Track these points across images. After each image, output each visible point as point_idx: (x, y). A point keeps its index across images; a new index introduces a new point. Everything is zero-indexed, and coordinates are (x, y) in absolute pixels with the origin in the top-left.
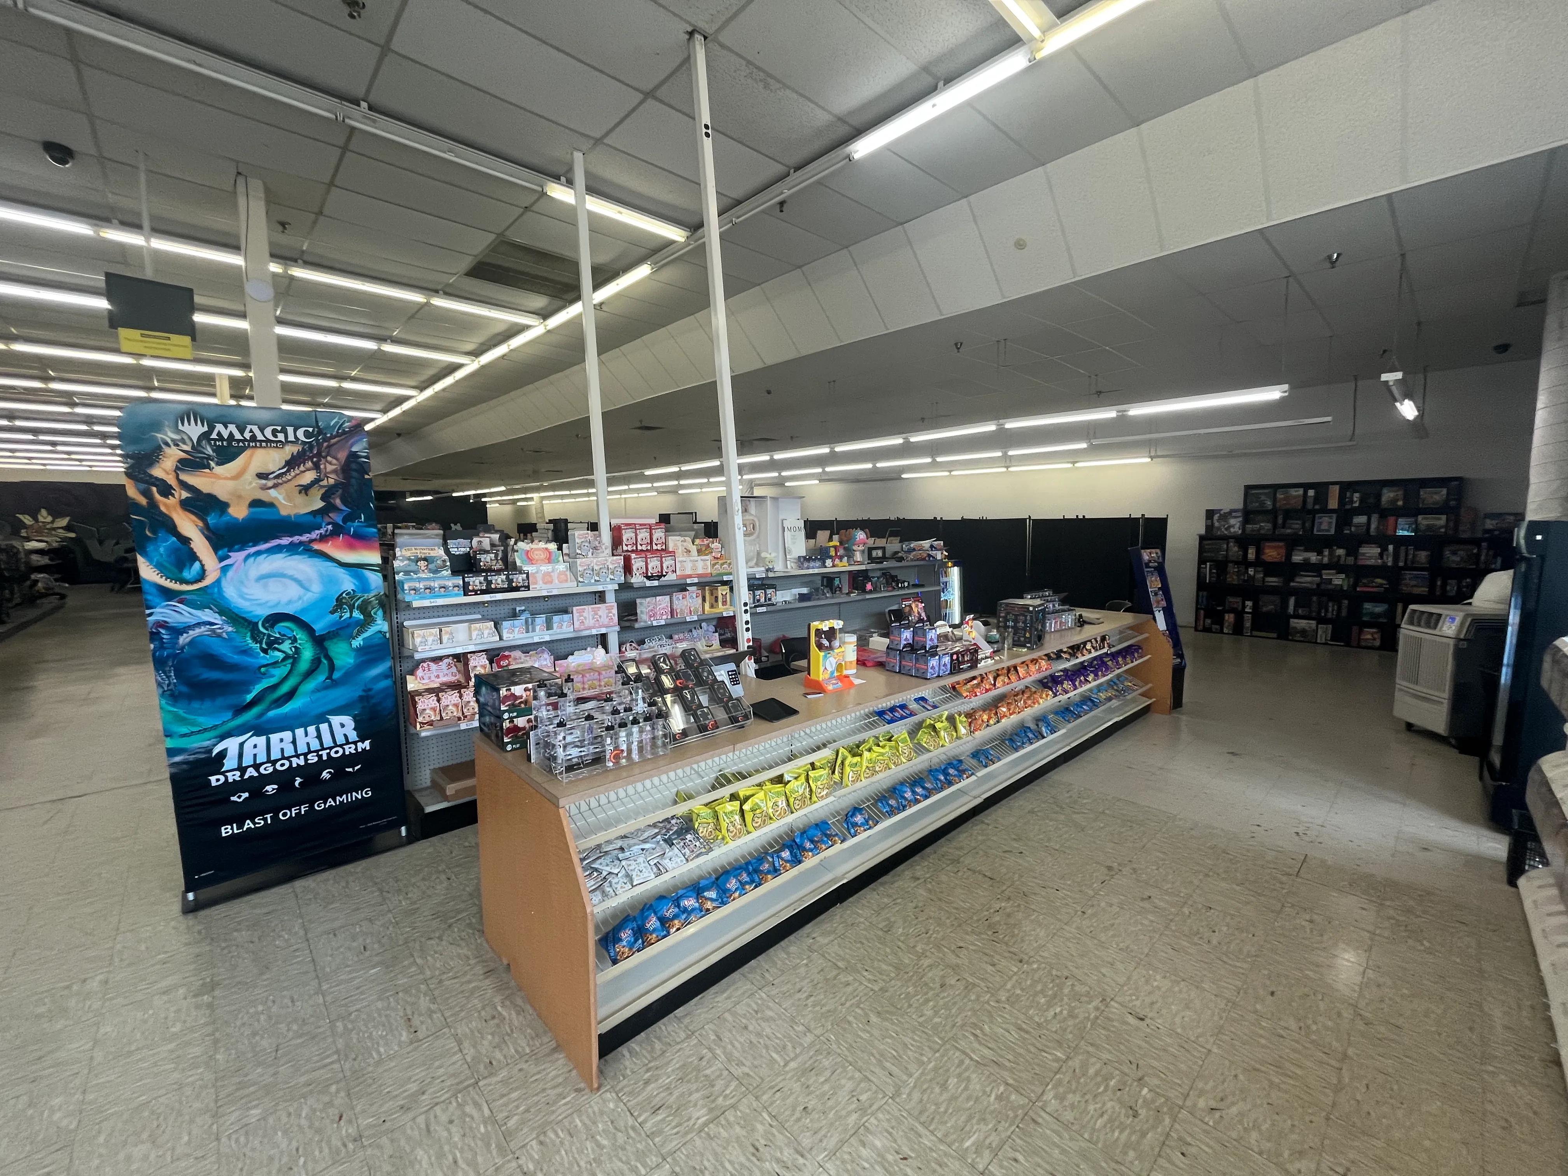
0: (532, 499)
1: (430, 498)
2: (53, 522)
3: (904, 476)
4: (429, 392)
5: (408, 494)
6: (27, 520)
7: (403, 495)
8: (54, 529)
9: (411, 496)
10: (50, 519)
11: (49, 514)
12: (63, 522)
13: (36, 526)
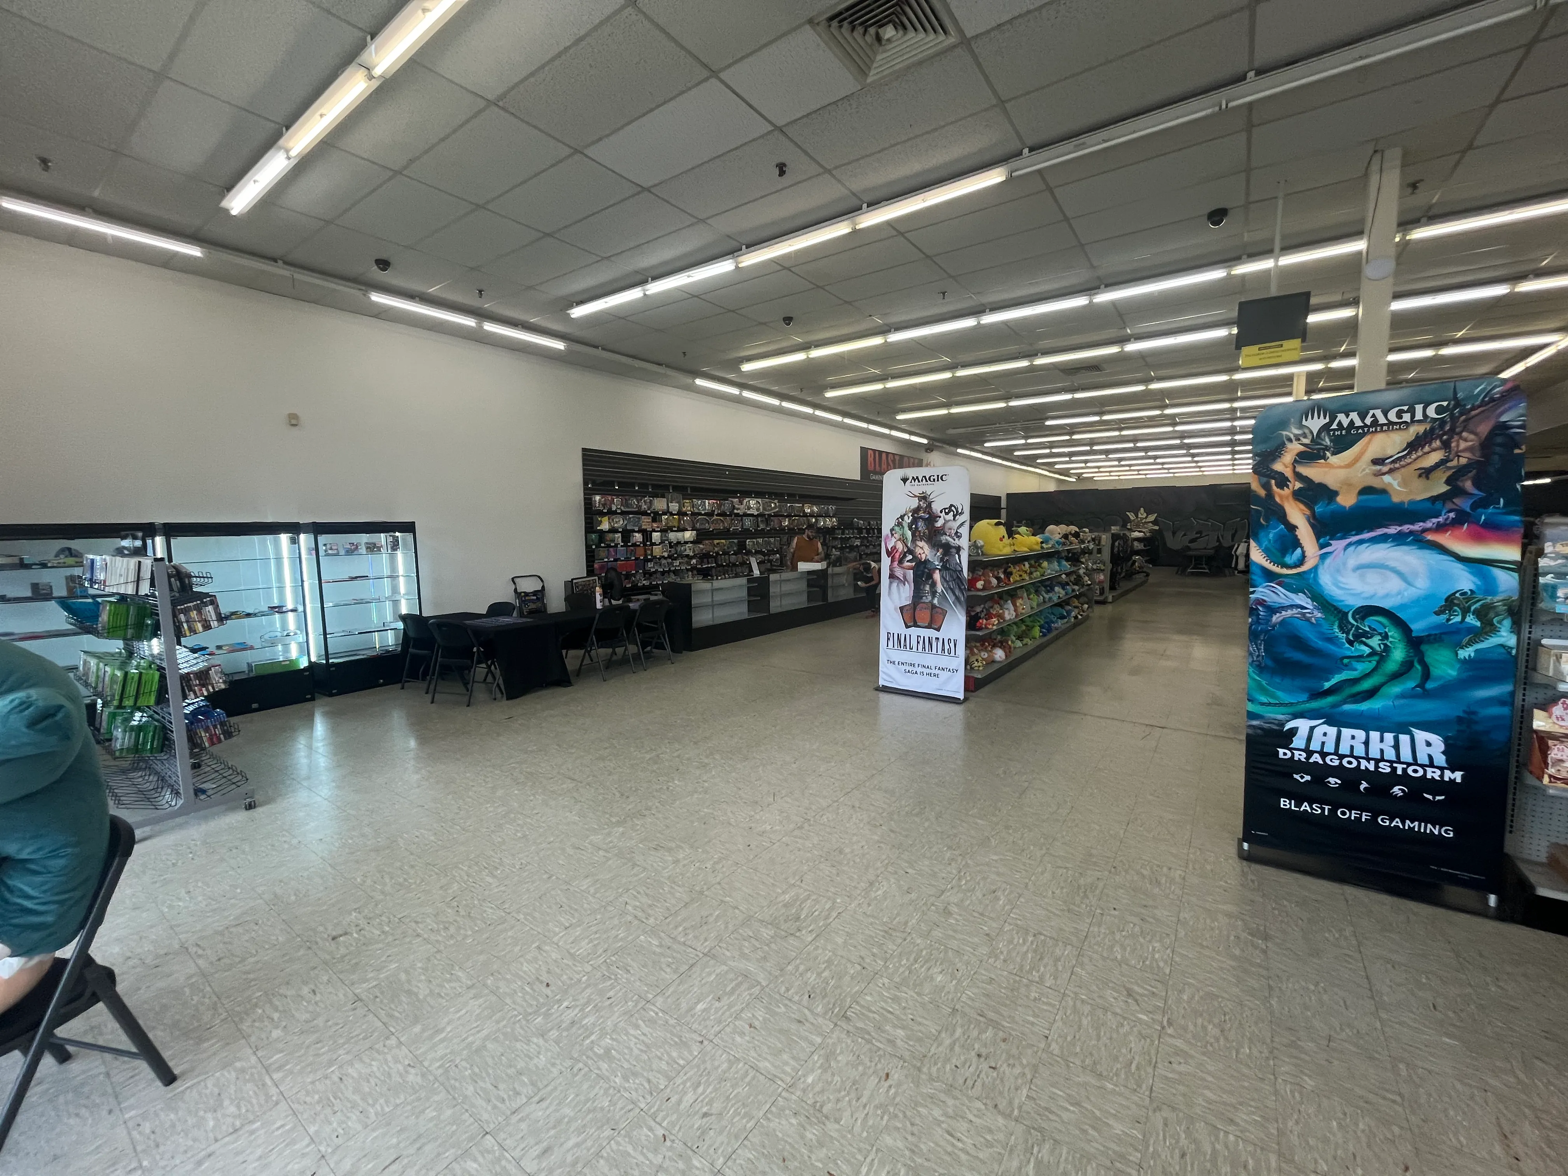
2: (1146, 518)
6: (1132, 516)
8: (1147, 523)
9: (1529, 478)
10: (1145, 515)
11: (1145, 511)
12: (1152, 518)
13: (1136, 521)
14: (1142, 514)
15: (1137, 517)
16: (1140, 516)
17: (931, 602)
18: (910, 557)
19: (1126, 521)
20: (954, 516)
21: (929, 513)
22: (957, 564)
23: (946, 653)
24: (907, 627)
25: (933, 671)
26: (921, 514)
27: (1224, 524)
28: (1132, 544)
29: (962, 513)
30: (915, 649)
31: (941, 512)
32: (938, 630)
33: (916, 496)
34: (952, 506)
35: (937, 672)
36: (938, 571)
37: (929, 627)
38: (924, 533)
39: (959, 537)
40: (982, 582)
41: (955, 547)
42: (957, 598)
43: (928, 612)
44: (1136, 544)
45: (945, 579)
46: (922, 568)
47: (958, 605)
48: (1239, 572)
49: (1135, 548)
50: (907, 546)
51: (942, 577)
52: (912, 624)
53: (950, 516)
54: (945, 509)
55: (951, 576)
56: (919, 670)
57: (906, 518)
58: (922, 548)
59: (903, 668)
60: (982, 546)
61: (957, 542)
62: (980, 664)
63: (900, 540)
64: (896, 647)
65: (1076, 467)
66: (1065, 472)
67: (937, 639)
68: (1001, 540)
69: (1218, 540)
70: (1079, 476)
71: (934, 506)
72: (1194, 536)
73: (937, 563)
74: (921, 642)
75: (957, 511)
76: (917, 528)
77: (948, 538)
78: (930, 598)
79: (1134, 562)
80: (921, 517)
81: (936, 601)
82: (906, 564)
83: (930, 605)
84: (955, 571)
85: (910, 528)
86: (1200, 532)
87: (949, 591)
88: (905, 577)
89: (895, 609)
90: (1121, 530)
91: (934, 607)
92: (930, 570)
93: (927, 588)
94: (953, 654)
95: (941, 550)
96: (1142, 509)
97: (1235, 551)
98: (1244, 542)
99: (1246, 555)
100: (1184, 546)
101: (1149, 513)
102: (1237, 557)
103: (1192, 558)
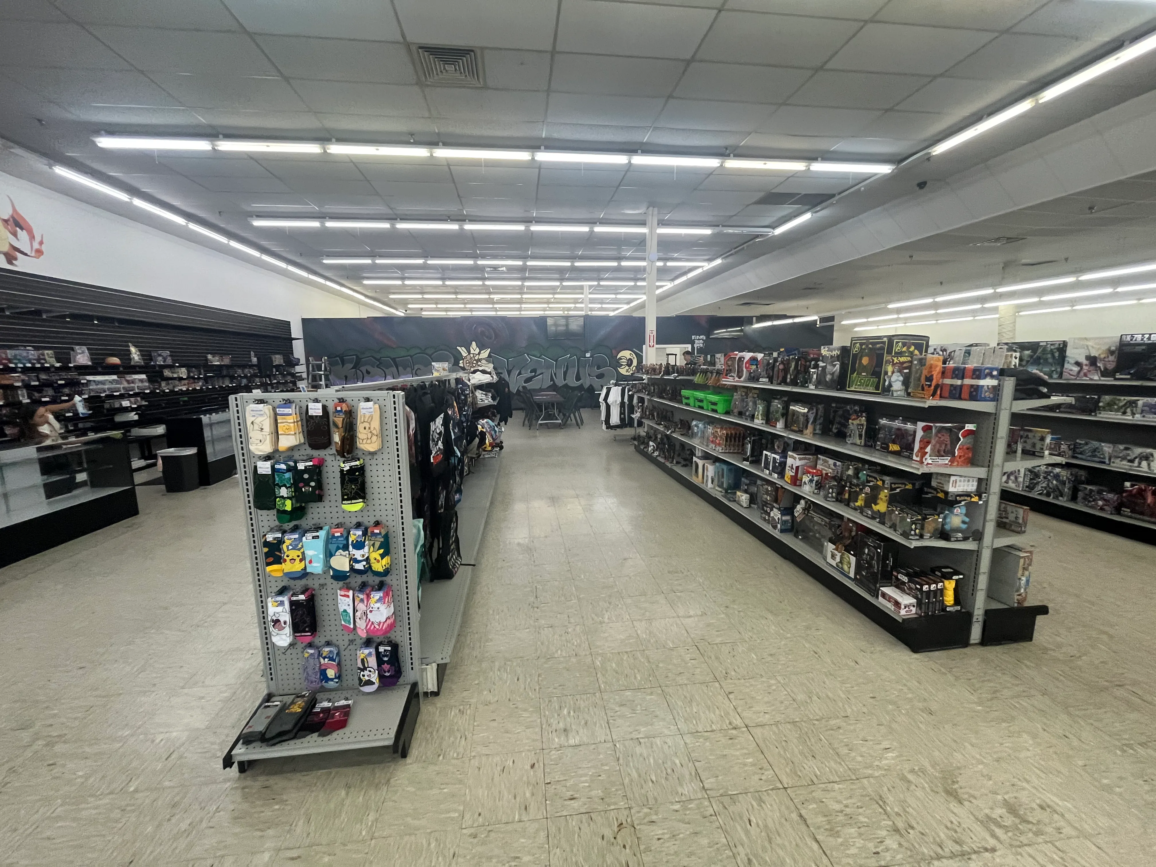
2: (479, 354)
6: (463, 351)
8: (479, 360)
9: (758, 322)
10: (478, 350)
11: (477, 346)
12: (485, 354)
13: (468, 357)
14: (474, 348)
15: (469, 353)
16: (472, 351)
19: (457, 358)
27: (556, 361)
28: (475, 398)
44: (479, 394)
48: (611, 427)
49: (480, 404)
69: (552, 379)
72: (529, 374)
79: (483, 435)
86: (534, 371)
90: (451, 371)
96: (474, 343)
97: (606, 399)
98: (616, 385)
99: (622, 404)
100: (524, 387)
101: (482, 347)
102: (608, 407)
103: (539, 406)
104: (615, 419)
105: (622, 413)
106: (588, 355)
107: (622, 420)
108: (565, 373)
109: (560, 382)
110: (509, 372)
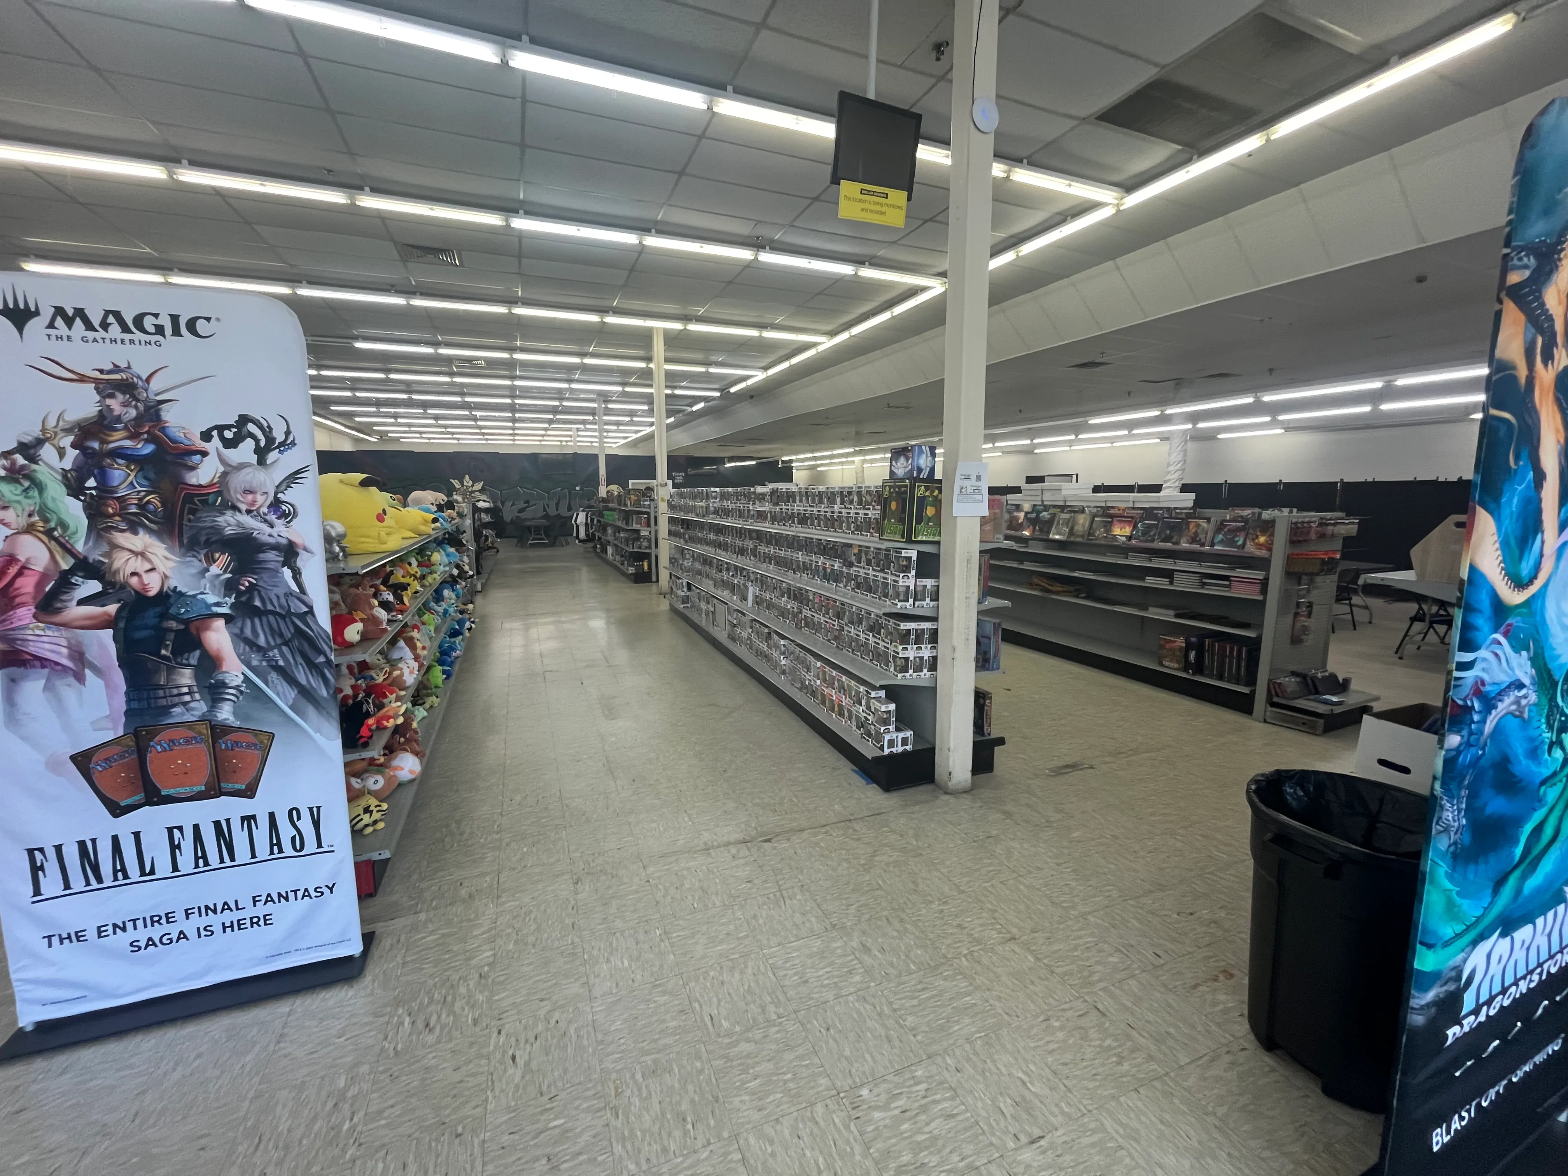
0: (853, 462)
1: (754, 462)
2: (472, 486)
3: (1219, 436)
4: (844, 336)
5: (726, 460)
6: (456, 483)
7: (720, 461)
8: (473, 492)
9: (729, 462)
10: (471, 483)
11: (470, 479)
12: (479, 486)
13: (462, 489)
14: (467, 481)
15: (463, 485)
16: (465, 484)
17: (207, 720)
18: (94, 587)
19: (451, 489)
20: (261, 453)
21: (152, 439)
22: (289, 594)
23: (288, 850)
24: (117, 810)
25: (250, 912)
26: (119, 440)
27: (548, 493)
29: (285, 445)
30: (164, 867)
31: (206, 436)
32: (249, 792)
33: (82, 379)
34: (244, 420)
35: (261, 910)
36: (220, 623)
37: (213, 791)
38: (142, 506)
39: (288, 516)
40: (359, 626)
41: (275, 547)
42: (305, 693)
43: (202, 751)
44: (483, 515)
45: (252, 645)
46: (150, 617)
47: (311, 710)
48: (580, 541)
49: (484, 521)
50: (69, 551)
51: (239, 638)
52: (139, 797)
53: (245, 451)
54: (221, 429)
55: (275, 632)
56: (190, 926)
57: (48, 452)
58: (142, 554)
59: (123, 939)
60: (342, 536)
61: (281, 531)
62: (376, 816)
63: (30, 529)
64: (77, 883)
65: (383, 423)
66: (366, 429)
67: (249, 820)
68: (381, 518)
69: (545, 510)
70: (382, 434)
71: (171, 416)
72: (523, 505)
73: (211, 599)
74: (187, 845)
75: (270, 440)
76: (105, 488)
77: (249, 521)
78: (200, 707)
80: (118, 453)
81: (225, 713)
82: (75, 612)
83: (205, 730)
84: (287, 615)
85: (75, 489)
86: (527, 502)
87: (273, 676)
88: (78, 655)
89: (53, 766)
91: (219, 731)
92: (187, 622)
93: (186, 678)
94: (311, 844)
95: (223, 559)
96: (467, 477)
97: (576, 521)
98: (583, 511)
99: (586, 524)
100: (517, 517)
101: (475, 480)
102: (578, 527)
103: (529, 528)
104: (582, 535)
105: (587, 530)
106: (578, 488)
107: (587, 535)
108: (557, 505)
109: (552, 512)
110: (503, 503)
